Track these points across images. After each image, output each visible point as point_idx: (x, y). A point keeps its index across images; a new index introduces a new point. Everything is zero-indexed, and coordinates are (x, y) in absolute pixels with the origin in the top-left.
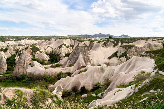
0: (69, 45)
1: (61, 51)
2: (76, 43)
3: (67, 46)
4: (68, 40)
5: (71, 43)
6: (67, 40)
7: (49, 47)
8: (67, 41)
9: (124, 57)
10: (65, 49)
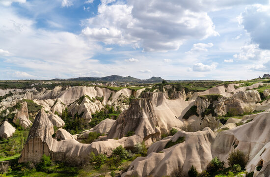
0: (95, 98)
1: (82, 109)
2: (105, 94)
3: (92, 99)
4: (91, 87)
5: (98, 93)
6: (89, 88)
7: (56, 101)
8: (90, 90)
9: (211, 115)
10: (89, 104)
